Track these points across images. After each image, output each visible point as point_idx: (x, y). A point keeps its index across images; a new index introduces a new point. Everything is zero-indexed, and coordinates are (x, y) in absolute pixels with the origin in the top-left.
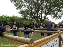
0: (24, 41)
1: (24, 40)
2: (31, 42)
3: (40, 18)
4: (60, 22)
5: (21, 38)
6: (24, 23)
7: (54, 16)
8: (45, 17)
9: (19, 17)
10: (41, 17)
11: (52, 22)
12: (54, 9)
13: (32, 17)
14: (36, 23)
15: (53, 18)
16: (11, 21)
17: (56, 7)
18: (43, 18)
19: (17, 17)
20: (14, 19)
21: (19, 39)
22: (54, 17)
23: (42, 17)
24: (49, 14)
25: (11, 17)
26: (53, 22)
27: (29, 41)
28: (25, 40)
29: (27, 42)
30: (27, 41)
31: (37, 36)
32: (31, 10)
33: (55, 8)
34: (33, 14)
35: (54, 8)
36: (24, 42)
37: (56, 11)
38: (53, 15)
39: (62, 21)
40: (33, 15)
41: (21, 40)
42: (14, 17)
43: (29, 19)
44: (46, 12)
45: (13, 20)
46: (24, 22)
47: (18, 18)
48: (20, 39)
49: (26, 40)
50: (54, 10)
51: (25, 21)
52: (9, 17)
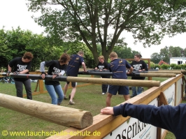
0: (62, 117)
1: (60, 115)
2: (86, 123)
3: (101, 40)
4: (156, 54)
5: (52, 108)
6: (53, 54)
7: (141, 35)
8: (116, 36)
9: (35, 36)
10: (103, 37)
11: (134, 52)
12: (143, 14)
13: (77, 35)
14: (89, 52)
15: (137, 39)
16: (11, 45)
17: (149, 10)
18: (109, 40)
19: (29, 34)
20: (19, 40)
21: (44, 110)
22: (140, 37)
23: (105, 35)
24: (129, 29)
25: (10, 32)
26: (137, 52)
27: (80, 120)
28: (64, 115)
29: (74, 123)
30: (73, 118)
31: (91, 94)
32: (76, 13)
33: (146, 11)
34: (81, 27)
35: (144, 10)
36: (61, 122)
37: (147, 22)
38: (138, 32)
39: (161, 50)
40: (79, 30)
41: (51, 113)
42: (22, 33)
43: (66, 41)
44: (118, 20)
45: (16, 44)
46: (52, 51)
47: (32, 39)
48: (48, 111)
49: (69, 115)
50: (142, 17)
51: (55, 48)
52: (5, 35)
